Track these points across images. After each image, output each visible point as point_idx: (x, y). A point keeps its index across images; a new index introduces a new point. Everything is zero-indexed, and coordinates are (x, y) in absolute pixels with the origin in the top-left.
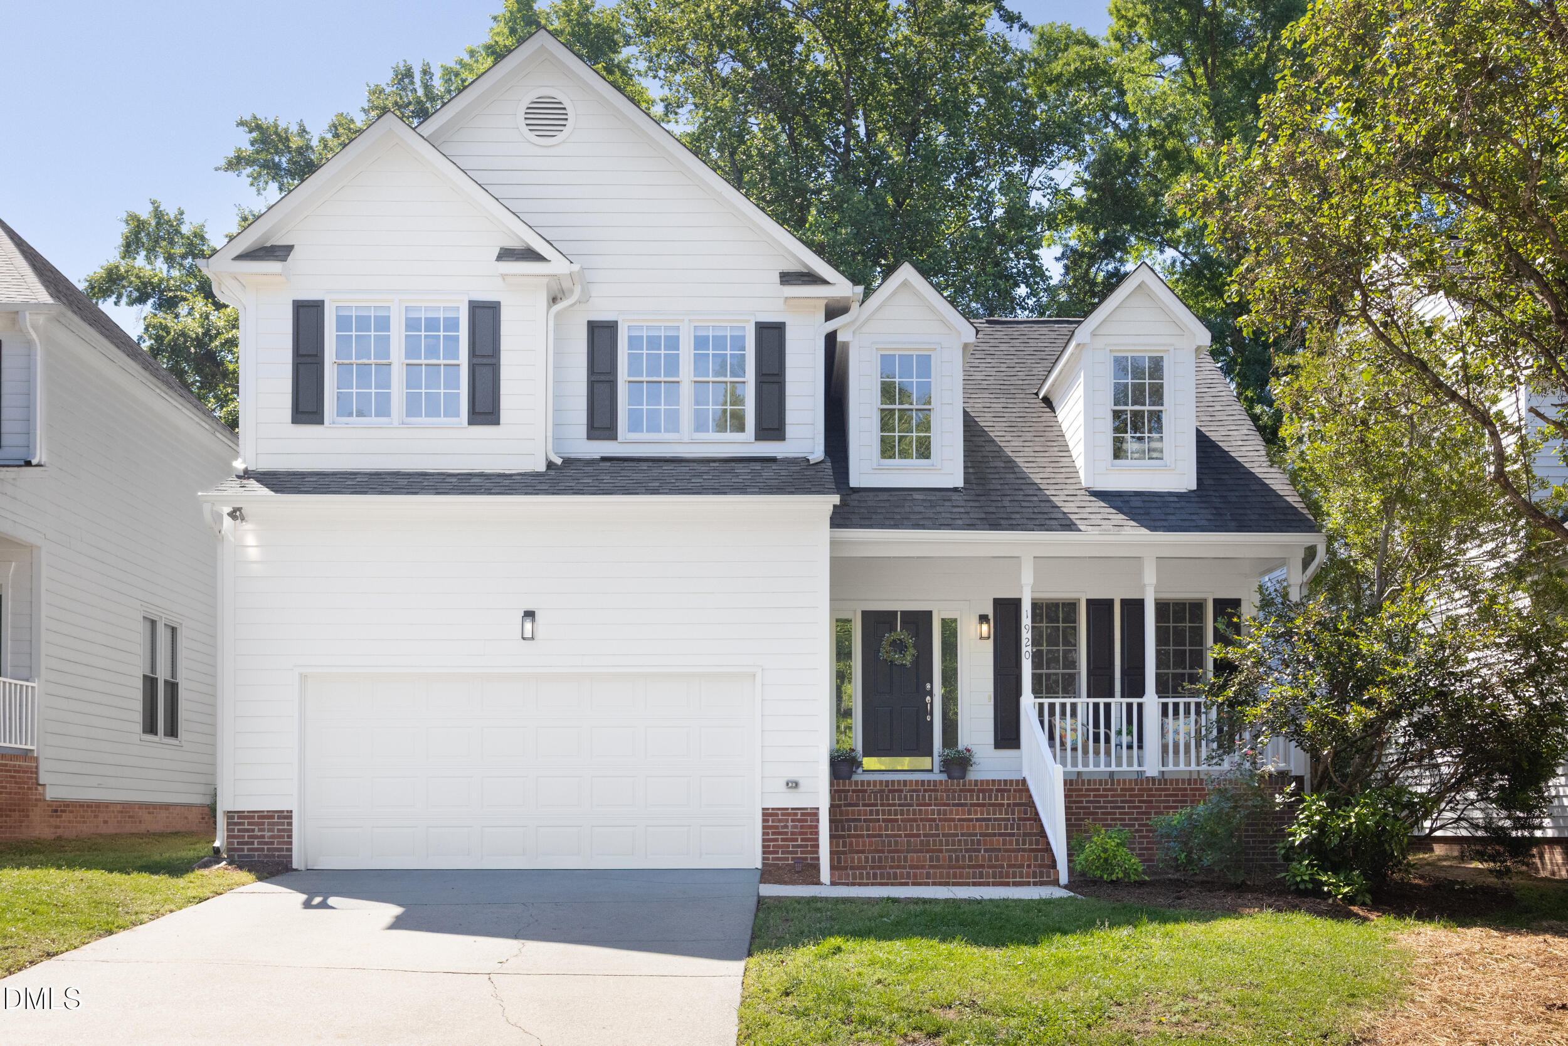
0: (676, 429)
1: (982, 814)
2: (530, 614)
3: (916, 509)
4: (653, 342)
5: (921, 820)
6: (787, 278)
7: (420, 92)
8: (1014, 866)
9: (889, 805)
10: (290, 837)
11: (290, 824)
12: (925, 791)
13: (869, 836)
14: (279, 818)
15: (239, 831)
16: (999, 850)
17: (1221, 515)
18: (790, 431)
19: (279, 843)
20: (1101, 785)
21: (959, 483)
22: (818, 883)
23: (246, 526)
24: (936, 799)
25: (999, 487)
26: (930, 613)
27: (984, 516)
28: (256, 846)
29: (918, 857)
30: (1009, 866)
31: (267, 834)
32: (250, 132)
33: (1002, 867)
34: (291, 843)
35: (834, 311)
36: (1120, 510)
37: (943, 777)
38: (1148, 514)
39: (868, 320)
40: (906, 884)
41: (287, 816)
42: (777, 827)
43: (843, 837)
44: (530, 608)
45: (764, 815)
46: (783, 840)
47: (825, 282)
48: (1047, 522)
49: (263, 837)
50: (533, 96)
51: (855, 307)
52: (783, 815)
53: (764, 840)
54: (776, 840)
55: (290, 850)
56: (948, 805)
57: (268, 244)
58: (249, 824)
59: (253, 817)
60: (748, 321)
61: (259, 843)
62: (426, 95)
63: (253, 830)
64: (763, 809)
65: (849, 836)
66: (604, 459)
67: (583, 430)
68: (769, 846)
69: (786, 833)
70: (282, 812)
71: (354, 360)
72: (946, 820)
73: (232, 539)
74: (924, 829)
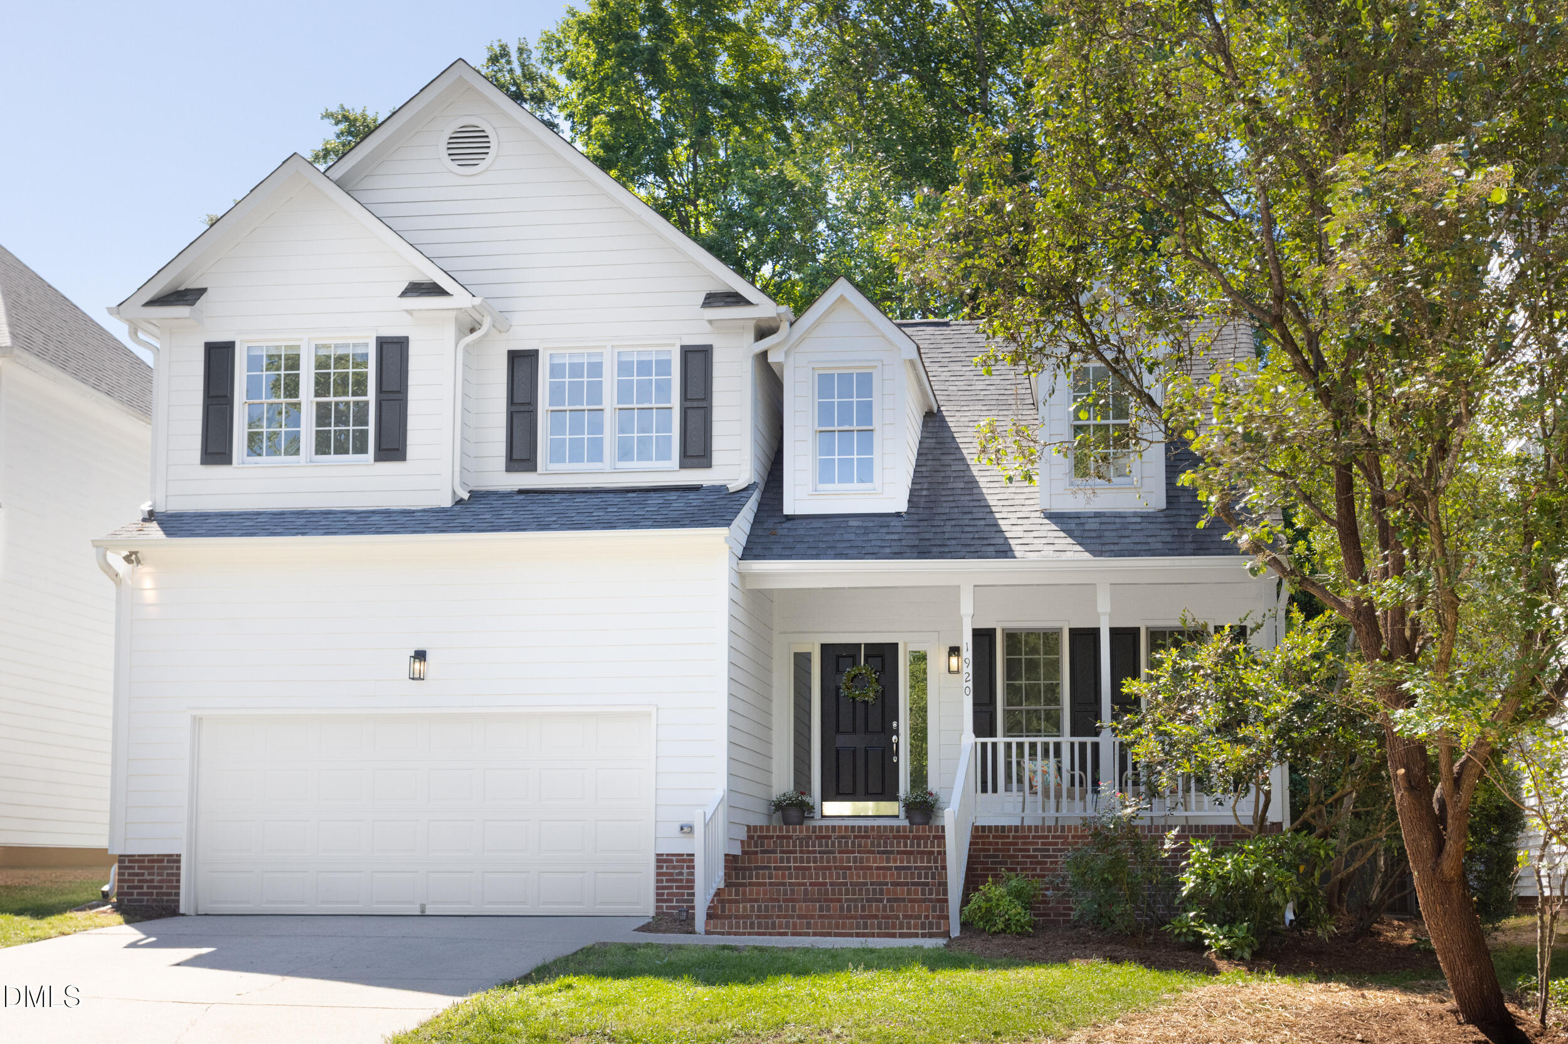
0: (600, 459)
1: (902, 862)
2: (420, 655)
3: (846, 537)
4: (576, 370)
5: (836, 868)
6: (713, 299)
7: (518, 72)
8: (911, 917)
9: (809, 852)
10: (178, 881)
11: (179, 868)
12: (855, 837)
13: (771, 884)
14: (168, 861)
15: (129, 875)
16: (904, 900)
17: (1182, 536)
18: (717, 457)
19: (168, 887)
20: (1049, 831)
21: (903, 507)
22: (693, 932)
23: (143, 569)
24: (860, 846)
25: (947, 511)
26: (896, 645)
27: (917, 543)
28: (145, 890)
29: (807, 907)
30: (905, 917)
31: (156, 878)
32: (337, 124)
33: (898, 917)
34: (178, 887)
35: (763, 331)
36: (1070, 533)
37: (906, 823)
38: (1100, 537)
39: (801, 340)
40: (785, 934)
41: (175, 860)
42: (671, 874)
43: (744, 885)
44: (420, 647)
45: (658, 861)
46: (678, 888)
47: (748, 303)
48: (984, 549)
49: (152, 881)
50: (455, 125)
51: (785, 327)
52: (678, 861)
53: (658, 888)
54: (671, 888)
55: (178, 894)
56: (873, 852)
57: (182, 288)
58: (140, 868)
59: (143, 861)
60: (674, 345)
61: (148, 887)
62: (524, 76)
63: (143, 874)
64: (658, 855)
65: (750, 884)
66: (521, 492)
67: (502, 462)
68: (663, 894)
69: (681, 881)
70: (172, 855)
71: (264, 400)
72: (862, 868)
73: (129, 582)
74: (831, 877)
